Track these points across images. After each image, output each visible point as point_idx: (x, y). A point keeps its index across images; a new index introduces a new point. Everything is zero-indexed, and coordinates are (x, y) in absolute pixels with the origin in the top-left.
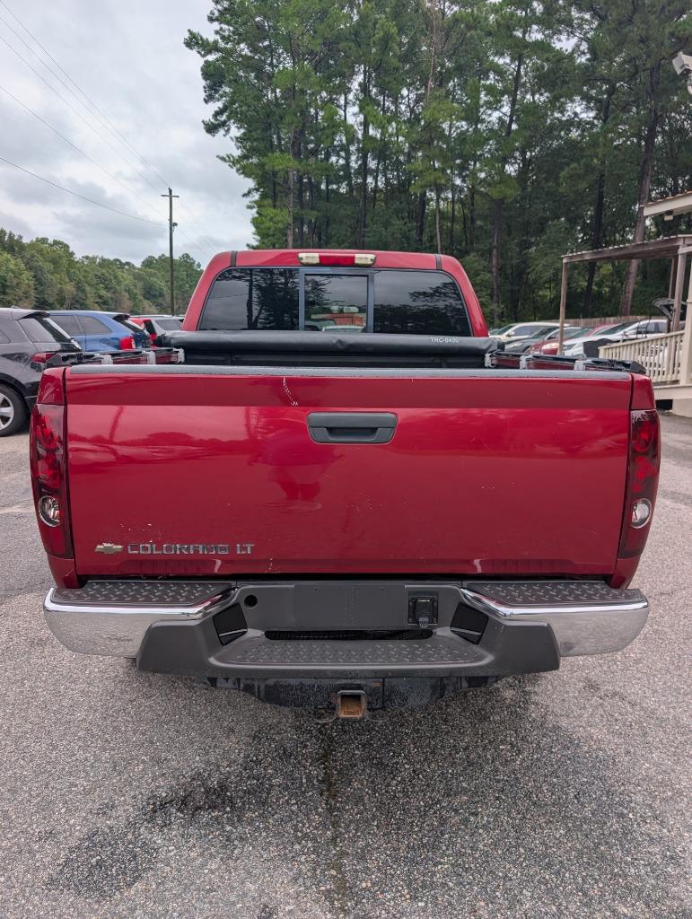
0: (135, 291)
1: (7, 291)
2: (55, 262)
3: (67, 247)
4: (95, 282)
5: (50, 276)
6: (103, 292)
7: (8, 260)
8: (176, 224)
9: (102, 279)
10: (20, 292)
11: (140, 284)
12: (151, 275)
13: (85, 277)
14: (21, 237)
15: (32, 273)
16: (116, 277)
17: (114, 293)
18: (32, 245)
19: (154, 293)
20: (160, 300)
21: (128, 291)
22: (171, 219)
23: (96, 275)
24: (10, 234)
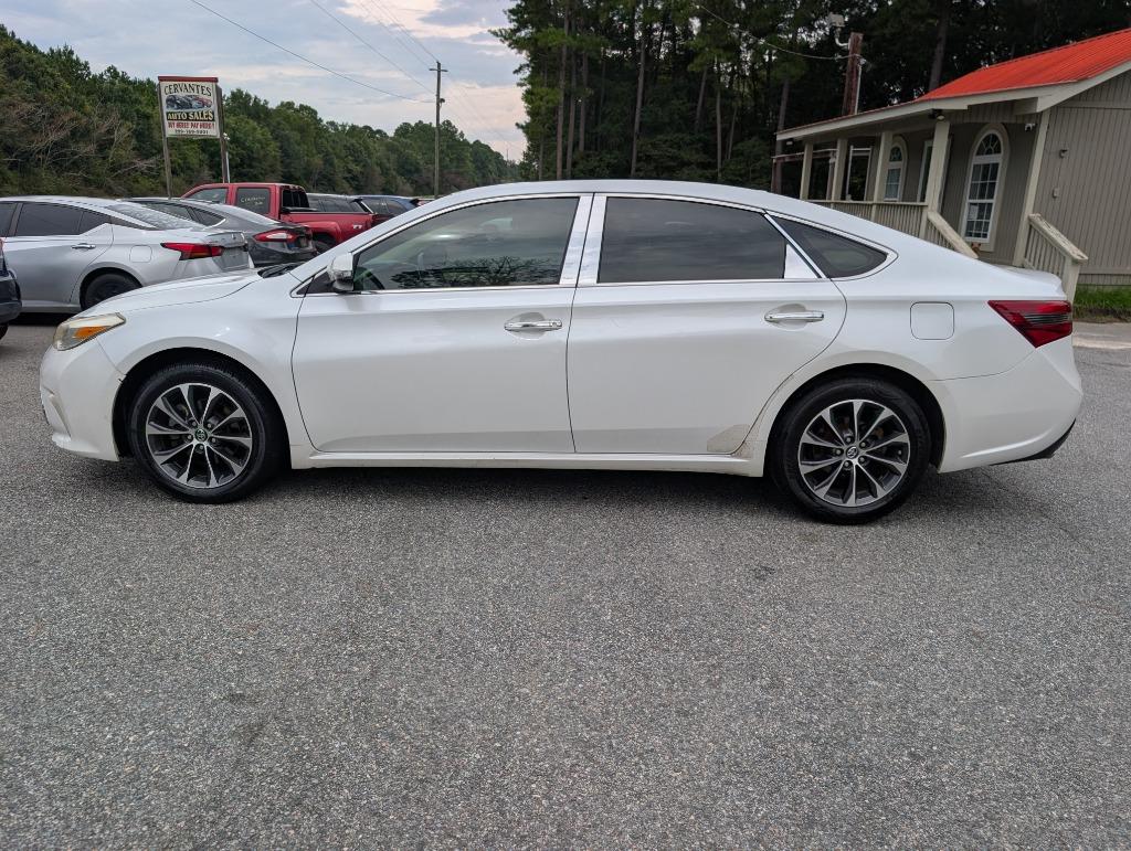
0: (388, 165)
1: (254, 164)
2: (302, 130)
3: (316, 113)
4: (343, 153)
5: (297, 147)
6: (352, 166)
7: (255, 129)
8: (443, 100)
9: (351, 150)
10: (265, 165)
11: (393, 157)
12: (406, 146)
13: (334, 149)
14: (266, 102)
15: (278, 144)
16: (367, 148)
17: (364, 166)
18: (278, 111)
19: (408, 167)
20: (415, 176)
21: (380, 165)
22: (438, 95)
23: (345, 146)
24: (256, 98)
